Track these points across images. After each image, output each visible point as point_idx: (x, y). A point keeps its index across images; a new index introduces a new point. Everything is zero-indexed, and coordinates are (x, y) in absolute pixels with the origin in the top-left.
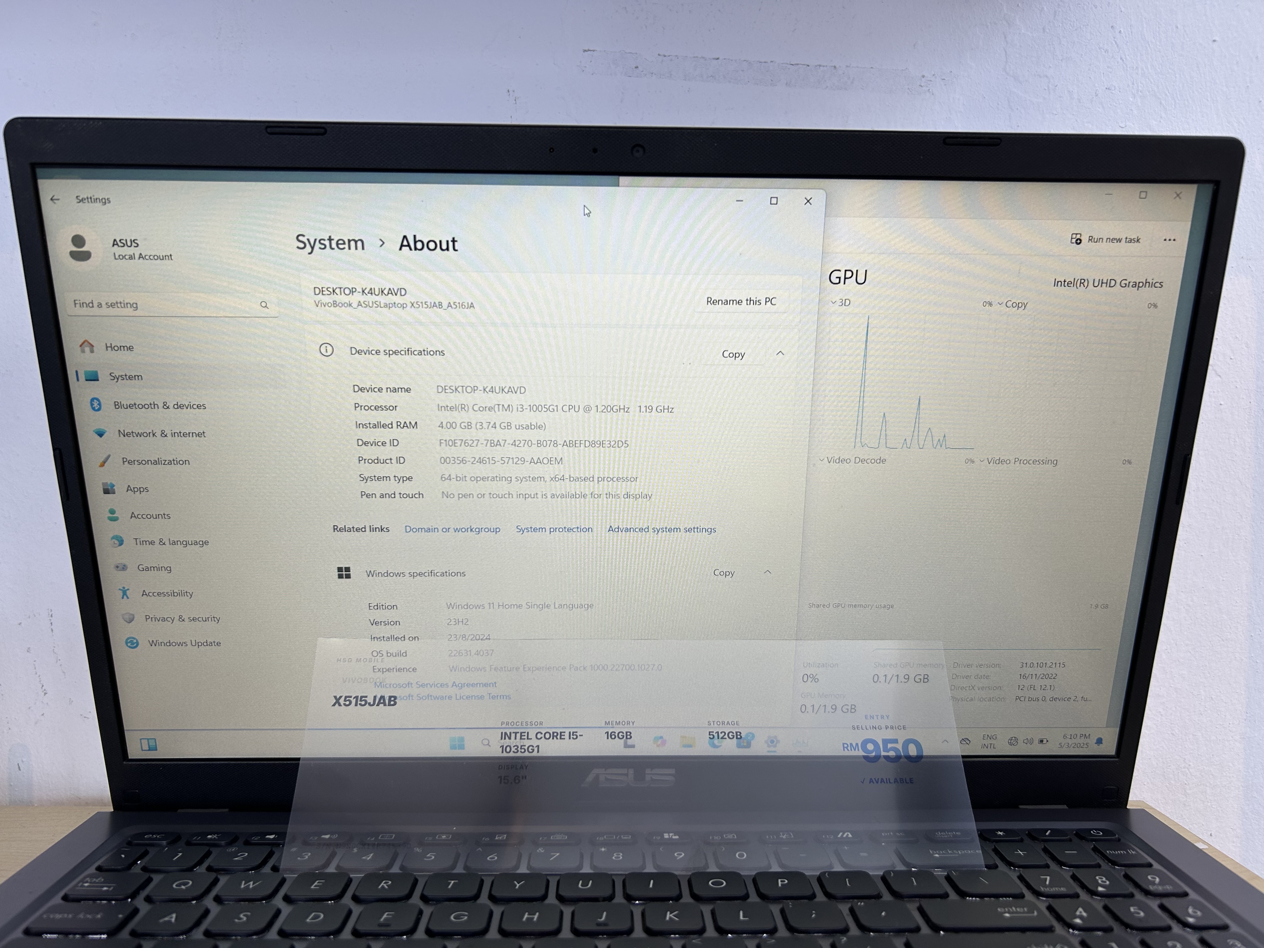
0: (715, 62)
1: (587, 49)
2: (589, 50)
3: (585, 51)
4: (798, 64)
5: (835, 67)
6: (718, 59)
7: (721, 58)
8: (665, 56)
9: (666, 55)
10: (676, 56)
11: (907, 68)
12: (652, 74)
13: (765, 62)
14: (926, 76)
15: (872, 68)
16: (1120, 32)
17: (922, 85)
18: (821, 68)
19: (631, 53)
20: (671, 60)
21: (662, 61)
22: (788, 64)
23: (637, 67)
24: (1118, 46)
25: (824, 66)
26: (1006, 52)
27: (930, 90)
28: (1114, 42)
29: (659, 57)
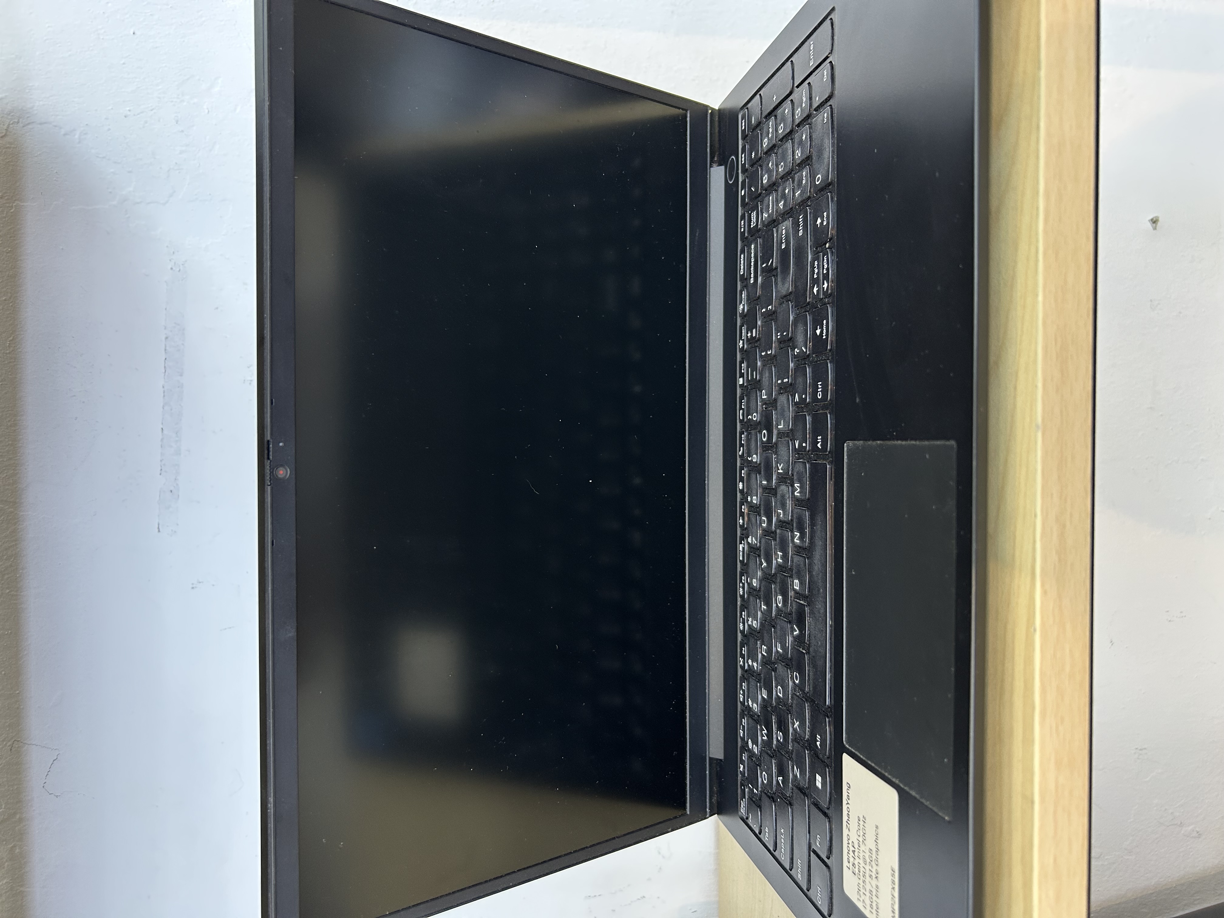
0: (165, 432)
1: (157, 530)
2: (158, 528)
3: (159, 531)
4: (165, 367)
5: (167, 338)
6: (162, 429)
7: (161, 426)
8: (161, 470)
9: (160, 468)
10: (161, 461)
11: (166, 282)
12: (176, 479)
13: (164, 392)
14: (170, 267)
15: (166, 309)
16: (129, 110)
17: (178, 270)
18: (167, 348)
19: (160, 496)
20: (164, 465)
21: (166, 472)
22: (165, 375)
23: (171, 491)
24: (142, 113)
25: (166, 347)
26: (149, 203)
27: (183, 263)
28: (138, 116)
29: (162, 474)
